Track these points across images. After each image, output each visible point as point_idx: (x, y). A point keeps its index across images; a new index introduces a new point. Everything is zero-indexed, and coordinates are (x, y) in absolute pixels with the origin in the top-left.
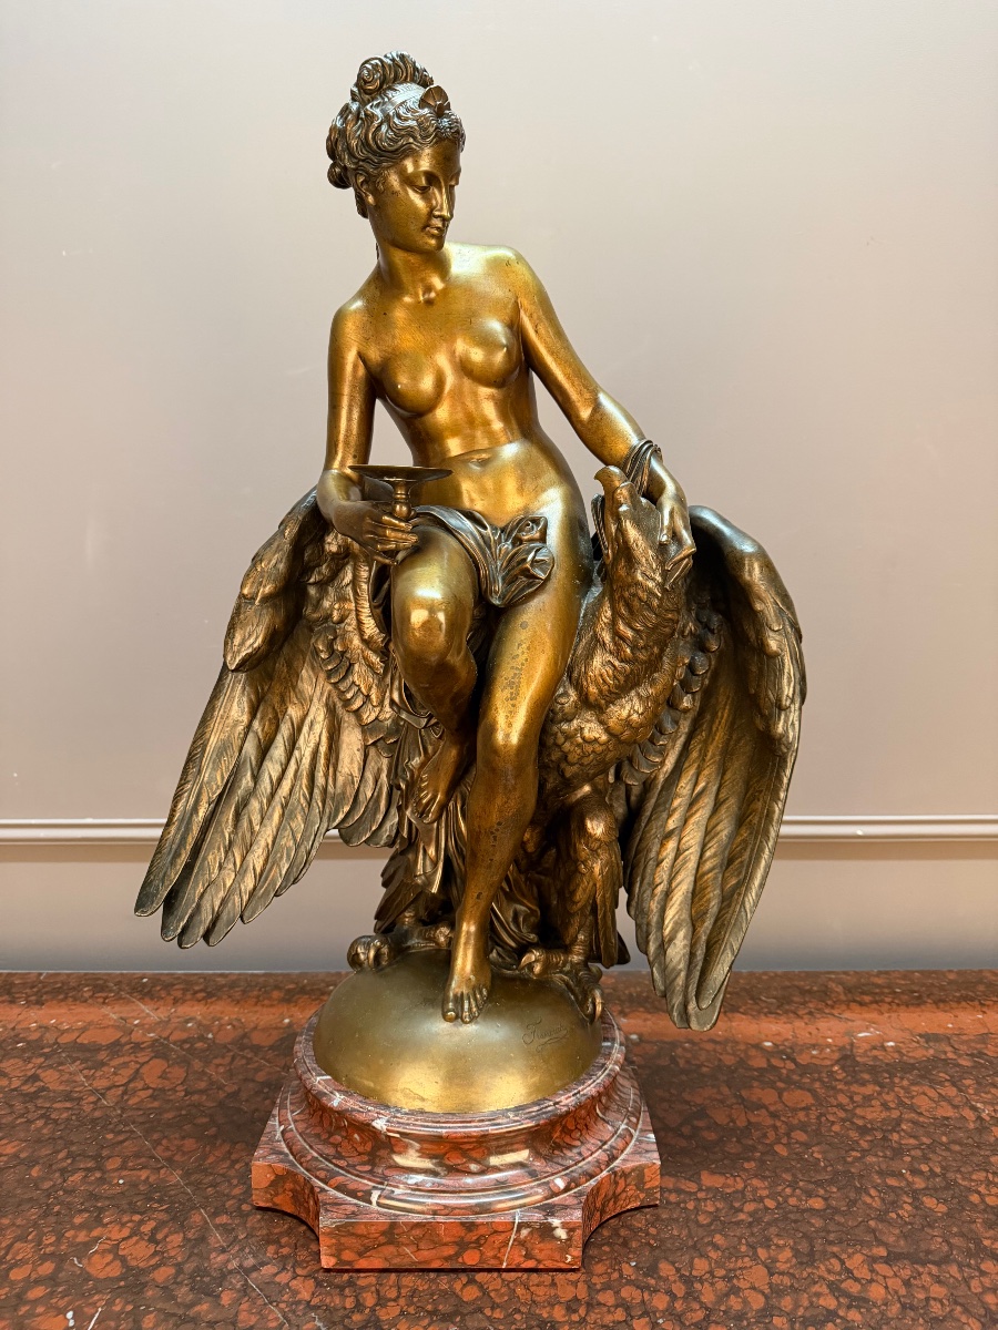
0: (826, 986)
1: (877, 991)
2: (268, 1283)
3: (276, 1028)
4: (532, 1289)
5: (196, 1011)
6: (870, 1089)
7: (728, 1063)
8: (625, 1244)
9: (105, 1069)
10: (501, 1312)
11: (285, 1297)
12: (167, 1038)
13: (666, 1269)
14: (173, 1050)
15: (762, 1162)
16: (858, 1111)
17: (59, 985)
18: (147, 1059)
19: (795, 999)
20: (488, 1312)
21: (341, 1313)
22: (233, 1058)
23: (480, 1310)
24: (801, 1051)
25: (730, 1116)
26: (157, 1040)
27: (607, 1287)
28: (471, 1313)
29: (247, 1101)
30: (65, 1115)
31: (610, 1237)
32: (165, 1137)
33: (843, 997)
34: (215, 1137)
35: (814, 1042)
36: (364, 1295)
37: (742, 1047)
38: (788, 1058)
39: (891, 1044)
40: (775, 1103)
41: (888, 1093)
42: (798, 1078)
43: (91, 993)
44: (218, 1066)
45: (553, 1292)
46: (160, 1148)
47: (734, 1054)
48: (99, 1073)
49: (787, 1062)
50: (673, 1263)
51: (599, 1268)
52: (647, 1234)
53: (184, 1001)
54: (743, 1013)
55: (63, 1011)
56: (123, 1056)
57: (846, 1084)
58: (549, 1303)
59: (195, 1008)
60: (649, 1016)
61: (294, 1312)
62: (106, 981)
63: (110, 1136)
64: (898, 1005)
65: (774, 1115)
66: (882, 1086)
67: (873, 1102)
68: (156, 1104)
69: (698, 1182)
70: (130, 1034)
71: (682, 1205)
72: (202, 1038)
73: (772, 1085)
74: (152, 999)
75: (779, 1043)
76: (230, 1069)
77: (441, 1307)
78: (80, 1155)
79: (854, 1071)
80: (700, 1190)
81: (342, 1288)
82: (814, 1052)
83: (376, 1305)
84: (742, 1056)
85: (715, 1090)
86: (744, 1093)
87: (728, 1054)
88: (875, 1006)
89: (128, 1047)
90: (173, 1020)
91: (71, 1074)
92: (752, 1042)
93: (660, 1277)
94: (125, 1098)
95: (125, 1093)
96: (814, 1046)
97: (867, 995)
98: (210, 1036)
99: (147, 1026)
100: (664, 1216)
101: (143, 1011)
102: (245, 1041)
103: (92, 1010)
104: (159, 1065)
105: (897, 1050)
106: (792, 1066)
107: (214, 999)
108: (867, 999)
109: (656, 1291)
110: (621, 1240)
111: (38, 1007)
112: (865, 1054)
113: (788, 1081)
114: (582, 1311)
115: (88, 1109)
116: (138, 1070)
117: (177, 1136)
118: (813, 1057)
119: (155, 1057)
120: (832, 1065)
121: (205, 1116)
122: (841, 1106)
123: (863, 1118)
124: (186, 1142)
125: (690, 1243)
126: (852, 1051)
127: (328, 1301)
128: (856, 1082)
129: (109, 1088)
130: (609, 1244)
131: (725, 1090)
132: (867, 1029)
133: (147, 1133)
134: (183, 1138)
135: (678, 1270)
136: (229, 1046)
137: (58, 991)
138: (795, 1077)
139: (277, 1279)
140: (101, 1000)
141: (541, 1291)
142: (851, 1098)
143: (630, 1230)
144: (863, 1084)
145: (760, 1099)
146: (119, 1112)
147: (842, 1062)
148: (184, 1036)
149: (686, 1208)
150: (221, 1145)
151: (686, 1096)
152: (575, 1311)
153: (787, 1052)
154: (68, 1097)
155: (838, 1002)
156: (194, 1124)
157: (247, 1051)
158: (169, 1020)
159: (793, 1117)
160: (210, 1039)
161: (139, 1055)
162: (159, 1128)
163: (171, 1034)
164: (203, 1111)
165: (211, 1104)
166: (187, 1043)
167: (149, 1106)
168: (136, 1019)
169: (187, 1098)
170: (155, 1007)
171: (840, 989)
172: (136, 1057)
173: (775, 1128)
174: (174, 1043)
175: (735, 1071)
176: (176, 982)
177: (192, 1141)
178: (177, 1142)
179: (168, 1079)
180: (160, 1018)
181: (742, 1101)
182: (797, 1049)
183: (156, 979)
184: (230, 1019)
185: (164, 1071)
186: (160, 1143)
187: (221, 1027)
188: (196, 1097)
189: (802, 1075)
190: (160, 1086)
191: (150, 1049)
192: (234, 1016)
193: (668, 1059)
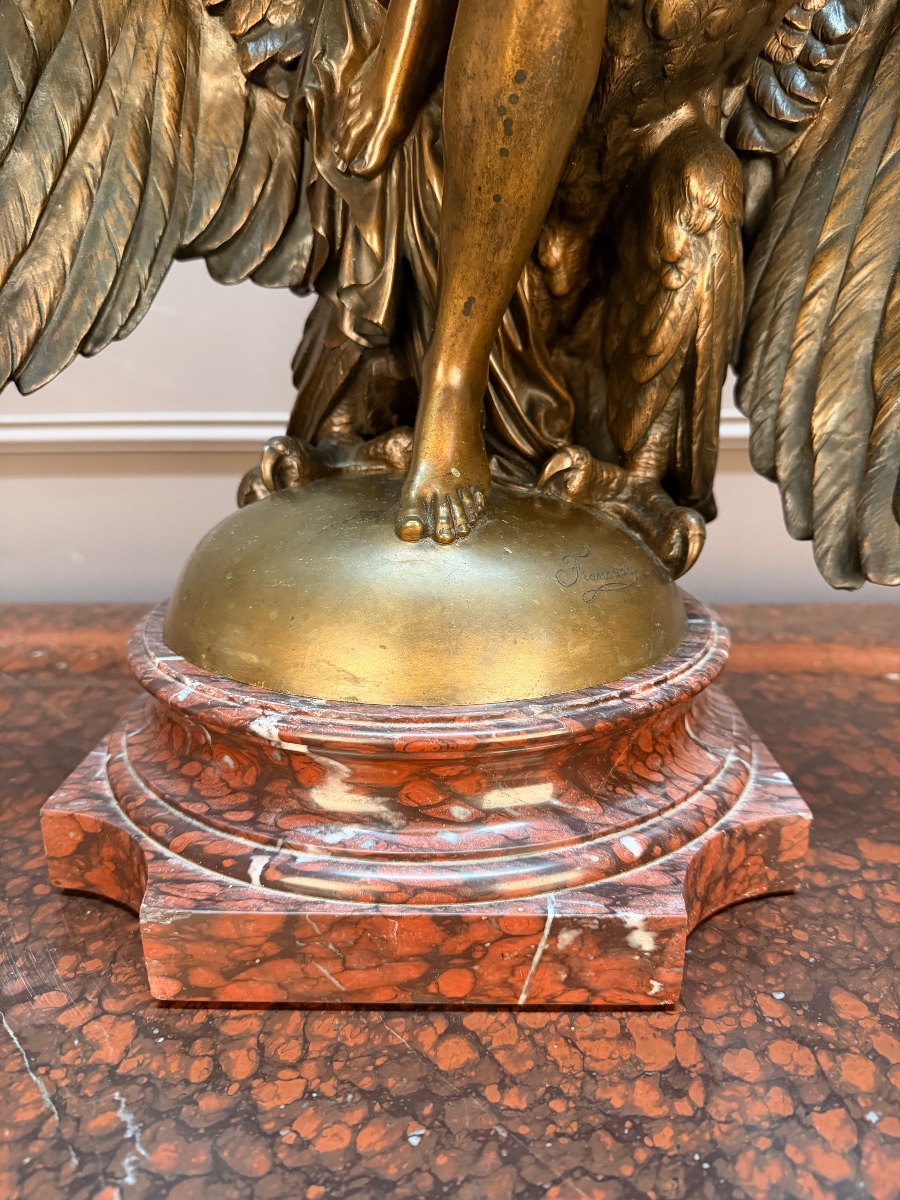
4: (583, 1045)
8: (753, 958)
10: (520, 1096)
13: (846, 1005)
20: (492, 1093)
21: (178, 1091)
23: (475, 1090)
27: (737, 1042)
28: (457, 1097)
31: (722, 946)
36: (233, 1054)
37: (857, 680)
45: (626, 1052)
50: (859, 995)
51: (713, 1005)
52: (792, 941)
54: (840, 643)
58: (622, 1076)
69: (856, 853)
71: (841, 892)
77: (390, 1082)
80: (865, 867)
83: (253, 1075)
86: (885, 733)
93: (841, 1023)
100: (815, 910)
109: (841, 1050)
110: (744, 952)
114: (696, 1093)
125: (880, 957)
127: (155, 1067)
130: (720, 958)
135: (873, 1008)
141: (601, 1050)
143: (757, 933)
149: (850, 898)
152: (681, 1094)
175: (858, 707)
181: (885, 743)
193: (748, 692)
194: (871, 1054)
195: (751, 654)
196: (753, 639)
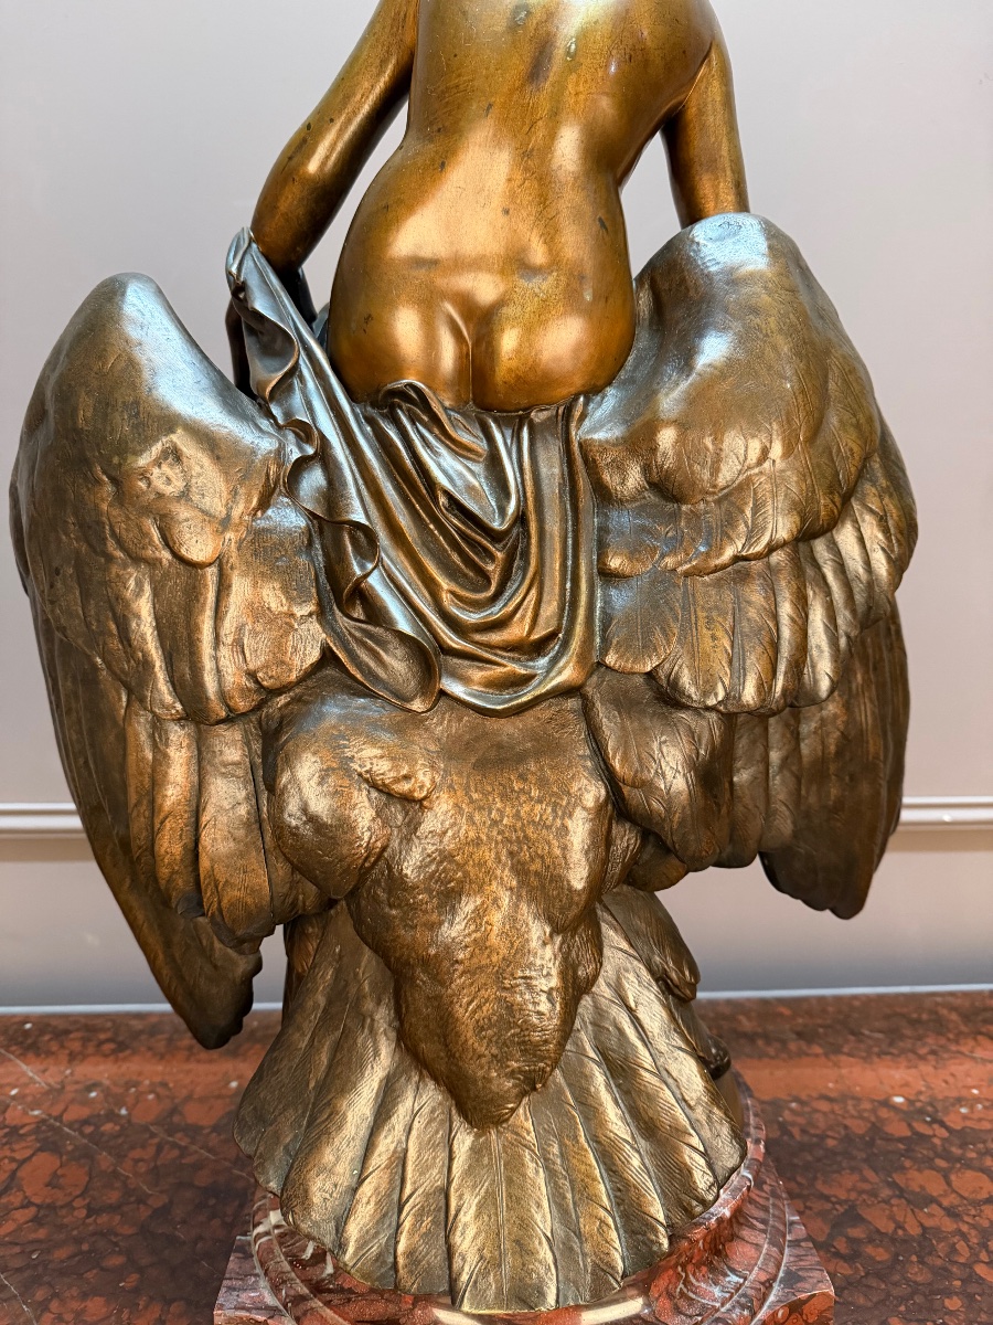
0: (936, 1013)
3: (219, 1097)
5: (101, 1071)
7: (859, 1132)
12: (59, 1118)
14: (68, 1137)
15: (971, 1297)
18: (28, 1153)
19: (906, 1032)
22: (160, 1148)
24: (946, 1111)
25: (892, 1218)
26: (43, 1121)
29: (184, 1222)
32: (55, 1295)
33: (963, 1028)
34: (136, 1291)
35: (955, 1094)
37: (867, 1105)
38: (935, 1120)
40: (945, 1195)
42: (960, 1152)
44: (137, 1161)
47: (861, 1117)
49: (936, 1126)
53: (85, 1057)
54: (848, 1055)
59: (101, 1068)
65: (952, 1213)
68: (42, 1233)
70: (4, 1112)
72: (112, 1116)
73: (930, 1164)
74: (38, 1055)
75: (912, 1098)
76: (156, 1167)
82: (963, 1111)
84: (873, 1119)
85: (856, 1177)
86: (898, 1178)
87: (853, 1117)
90: (68, 1088)
92: (876, 1098)
96: (959, 1101)
98: (124, 1112)
99: (29, 1099)
101: (24, 1074)
102: (176, 1119)
104: (46, 1163)
106: (944, 1133)
107: (128, 1052)
113: (947, 1156)
116: (13, 1173)
117: (75, 1291)
118: (965, 1117)
119: (40, 1149)
121: (120, 1253)
124: (89, 1303)
131: (871, 1175)
133: (27, 1288)
134: (84, 1296)
136: (152, 1128)
138: (956, 1151)
145: (923, 1188)
148: (85, 1112)
150: (146, 1307)
151: (819, 1186)
153: (926, 1111)
155: (960, 1034)
156: (102, 1269)
157: (179, 1135)
158: (63, 1087)
159: (979, 1216)
160: (123, 1117)
161: (16, 1147)
162: (46, 1279)
163: (65, 1110)
164: (116, 1244)
165: (127, 1230)
166: (90, 1124)
167: (33, 1236)
168: (14, 1087)
169: (90, 1220)
170: (42, 1067)
171: (954, 1016)
172: (13, 1151)
173: (964, 1236)
174: (70, 1127)
175: (872, 1143)
176: (70, 1028)
177: (99, 1301)
178: (75, 1305)
179: (60, 1187)
180: (49, 1085)
181: (901, 1192)
182: (939, 1106)
183: (44, 1024)
184: (152, 1084)
185: (55, 1174)
186: (47, 1309)
187: (139, 1097)
188: (103, 1219)
189: (963, 1145)
190: (48, 1201)
191: (33, 1137)
192: (157, 1079)
193: (776, 1127)
195: (772, 1074)
196: (771, 1051)
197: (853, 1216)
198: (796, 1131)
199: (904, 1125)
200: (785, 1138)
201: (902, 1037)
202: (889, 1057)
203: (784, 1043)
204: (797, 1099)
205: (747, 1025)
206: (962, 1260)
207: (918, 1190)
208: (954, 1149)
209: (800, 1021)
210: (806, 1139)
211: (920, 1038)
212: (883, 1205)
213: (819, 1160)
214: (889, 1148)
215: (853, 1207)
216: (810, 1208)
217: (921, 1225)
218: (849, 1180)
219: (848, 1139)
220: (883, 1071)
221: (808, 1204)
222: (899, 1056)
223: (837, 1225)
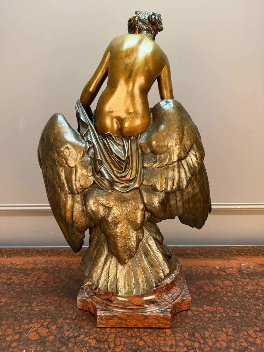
0: (231, 250)
1: (246, 252)
2: (82, 341)
3: (78, 264)
4: (159, 341)
5: (55, 258)
6: (248, 280)
7: (207, 273)
9: (30, 276)
10: (151, 349)
11: (87, 345)
12: (47, 267)
13: (197, 335)
14: (49, 270)
15: (221, 302)
16: (245, 287)
17: (15, 251)
18: (42, 273)
19: (223, 254)
20: (147, 349)
21: (104, 350)
22: (67, 272)
23: (145, 348)
24: (227, 269)
25: (209, 288)
26: (44, 267)
27: (180, 340)
28: (142, 349)
29: (71, 285)
30: (19, 290)
31: (180, 325)
32: (49, 296)
33: (236, 254)
34: (63, 296)
35: (230, 266)
36: (110, 344)
37: (210, 268)
38: (224, 271)
39: (252, 267)
40: (222, 285)
41: (253, 281)
42: (227, 277)
43: (25, 254)
44: (62, 275)
45: (165, 342)
46: (48, 300)
47: (208, 270)
48: (28, 277)
50: (199, 333)
51: (178, 335)
52: (190, 324)
53: (52, 256)
54: (209, 258)
55: (17, 259)
56: (35, 272)
57: (241, 279)
58: (164, 346)
60: (183, 259)
61: (90, 349)
62: (29, 250)
63: (33, 296)
64: (252, 256)
65: (222, 288)
66: (251, 279)
67: (249, 284)
68: (45, 286)
69: (203, 308)
70: (37, 265)
71: (199, 315)
72: (57, 267)
73: (220, 279)
74: (42, 255)
75: (220, 267)
76: (66, 276)
77: (133, 347)
78: (24, 302)
79: (242, 275)
80: (204, 310)
81: (104, 342)
82: (231, 270)
83: (114, 347)
84: (211, 271)
85: (204, 281)
86: (213, 282)
87: (207, 270)
88: (245, 256)
89: (36, 269)
90: (49, 261)
91: (20, 277)
92: (213, 267)
93: (196, 337)
94: (37, 284)
95: (36, 283)
96: (230, 268)
97: (243, 253)
98: (60, 266)
99: (41, 263)
100: (195, 319)
101: (40, 259)
102: (70, 267)
103: (25, 258)
104: (45, 275)
105: (253, 269)
106: (225, 274)
107: (60, 255)
108: (243, 254)
109: (195, 342)
110: (183, 326)
111: (10, 258)
112: (245, 270)
113: (224, 278)
114: (174, 348)
115: (26, 288)
116: (39, 276)
117: (52, 296)
118: (230, 271)
119: (44, 272)
120: (236, 273)
121: (60, 290)
122: (240, 285)
123: (247, 289)
124: (55, 298)
125: (203, 327)
126: (241, 269)
127: (100, 346)
128: (244, 278)
129: (32, 282)
130: (180, 327)
131: (207, 281)
132: (244, 263)
133: (44, 295)
134: (54, 296)
135: (201, 335)
136: (65, 269)
137: (15, 253)
139: (85, 339)
140: (28, 256)
141: (162, 342)
142: (243, 283)
143: (185, 323)
144: (246, 279)
145: (217, 283)
146: (35, 289)
147: (239, 272)
148: (52, 266)
150: (65, 298)
151: (196, 283)
152: (172, 348)
153: (223, 269)
154: (20, 284)
155: (235, 255)
156: (57, 292)
157: (70, 270)
158: (48, 261)
159: (227, 289)
160: (59, 267)
161: (40, 272)
162: (47, 293)
163: (48, 265)
164: (59, 288)
165: (61, 286)
166: (53, 268)
167: (44, 287)
168: (38, 261)
169: (54, 284)
170: (43, 257)
171: (235, 251)
172: (39, 272)
173: (223, 292)
174: (50, 268)
175: (209, 275)
176: (49, 250)
177: (57, 297)
178: (52, 298)
179: (48, 279)
180: (45, 261)
181: (212, 284)
182: (226, 269)
183: (43, 249)
184: (65, 261)
185: (47, 277)
186: (47, 298)
187: (62, 263)
188: (57, 284)
189: (228, 276)
190: (46, 281)
191: (43, 270)
192: (66, 260)
193: (190, 272)
194: (199, 342)
195: (192, 261)
196: (192, 257)
197: (201, 288)
198: (194, 273)
199: (217, 272)
200: (191, 274)
201: (222, 255)
202: (218, 259)
203: (196, 255)
204: (196, 267)
205: (188, 252)
206: (221, 296)
207: (216, 284)
208: (226, 277)
209: (201, 251)
210: (195, 274)
211: (226, 255)
212: (208, 286)
213: (197, 278)
214: (213, 276)
215: (202, 286)
216: (193, 286)
217: (215, 290)
218: (202, 281)
219: (205, 274)
220: (216, 262)
221: (193, 285)
222: (220, 259)
223: (198, 289)
